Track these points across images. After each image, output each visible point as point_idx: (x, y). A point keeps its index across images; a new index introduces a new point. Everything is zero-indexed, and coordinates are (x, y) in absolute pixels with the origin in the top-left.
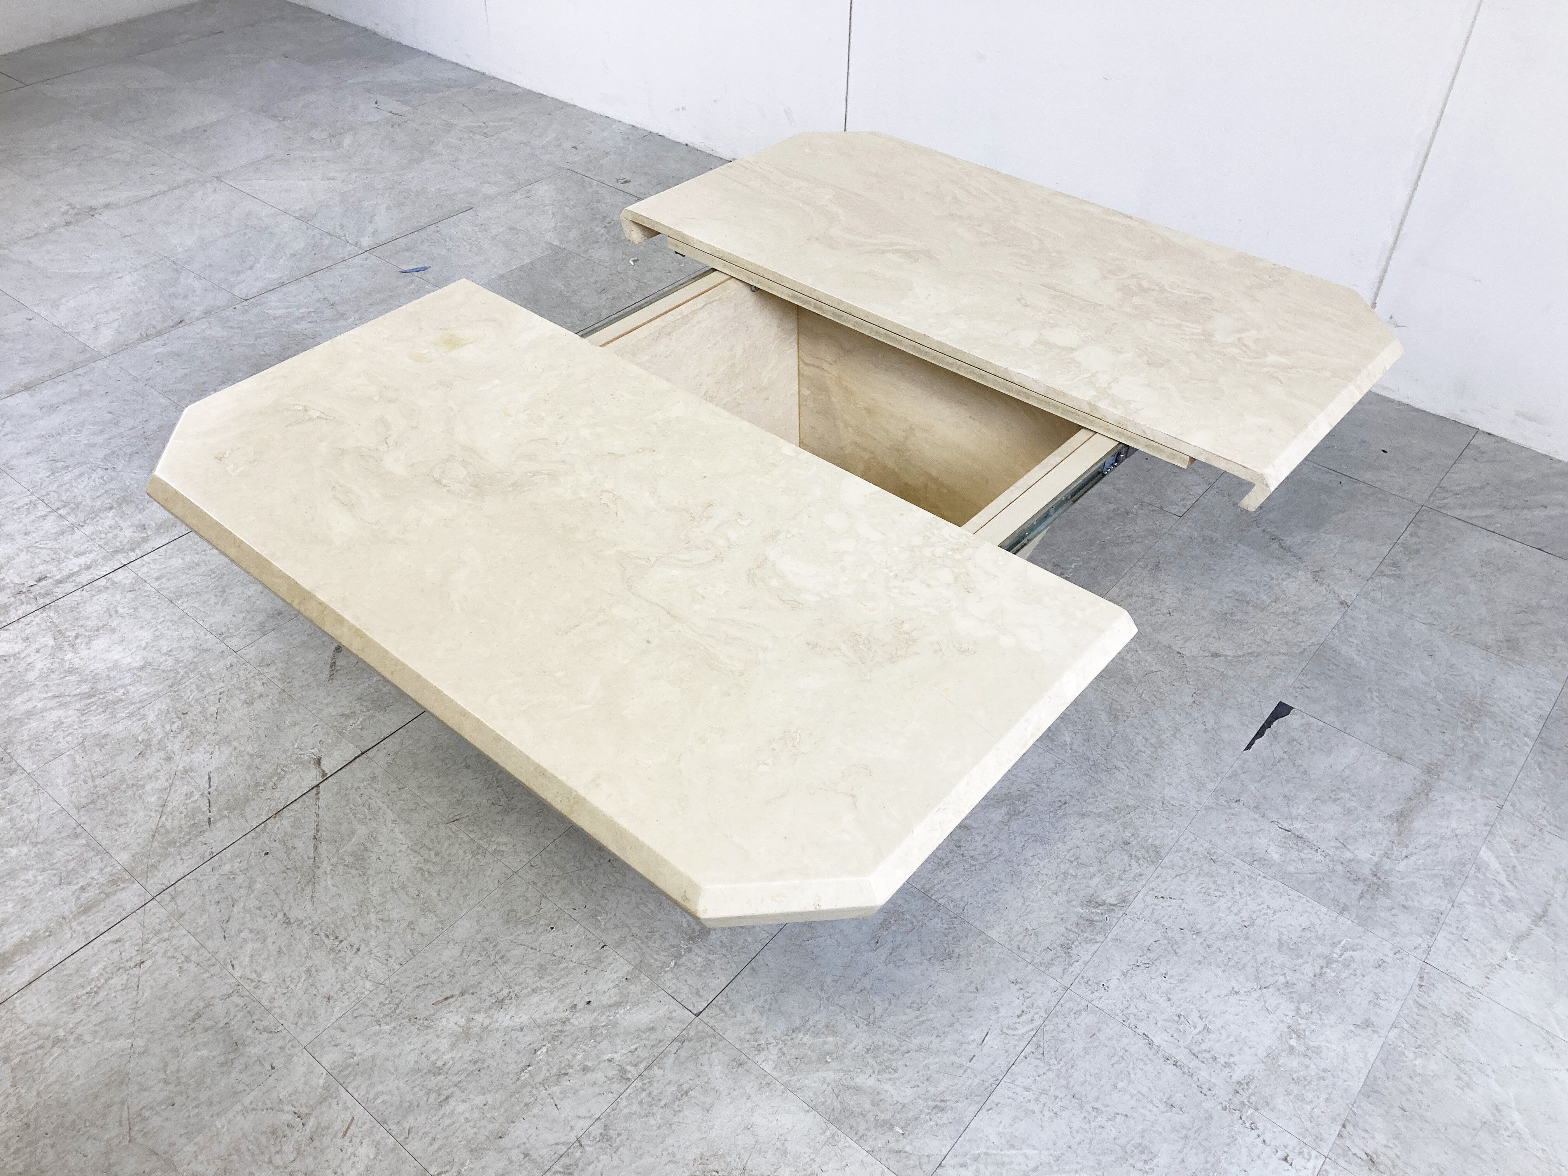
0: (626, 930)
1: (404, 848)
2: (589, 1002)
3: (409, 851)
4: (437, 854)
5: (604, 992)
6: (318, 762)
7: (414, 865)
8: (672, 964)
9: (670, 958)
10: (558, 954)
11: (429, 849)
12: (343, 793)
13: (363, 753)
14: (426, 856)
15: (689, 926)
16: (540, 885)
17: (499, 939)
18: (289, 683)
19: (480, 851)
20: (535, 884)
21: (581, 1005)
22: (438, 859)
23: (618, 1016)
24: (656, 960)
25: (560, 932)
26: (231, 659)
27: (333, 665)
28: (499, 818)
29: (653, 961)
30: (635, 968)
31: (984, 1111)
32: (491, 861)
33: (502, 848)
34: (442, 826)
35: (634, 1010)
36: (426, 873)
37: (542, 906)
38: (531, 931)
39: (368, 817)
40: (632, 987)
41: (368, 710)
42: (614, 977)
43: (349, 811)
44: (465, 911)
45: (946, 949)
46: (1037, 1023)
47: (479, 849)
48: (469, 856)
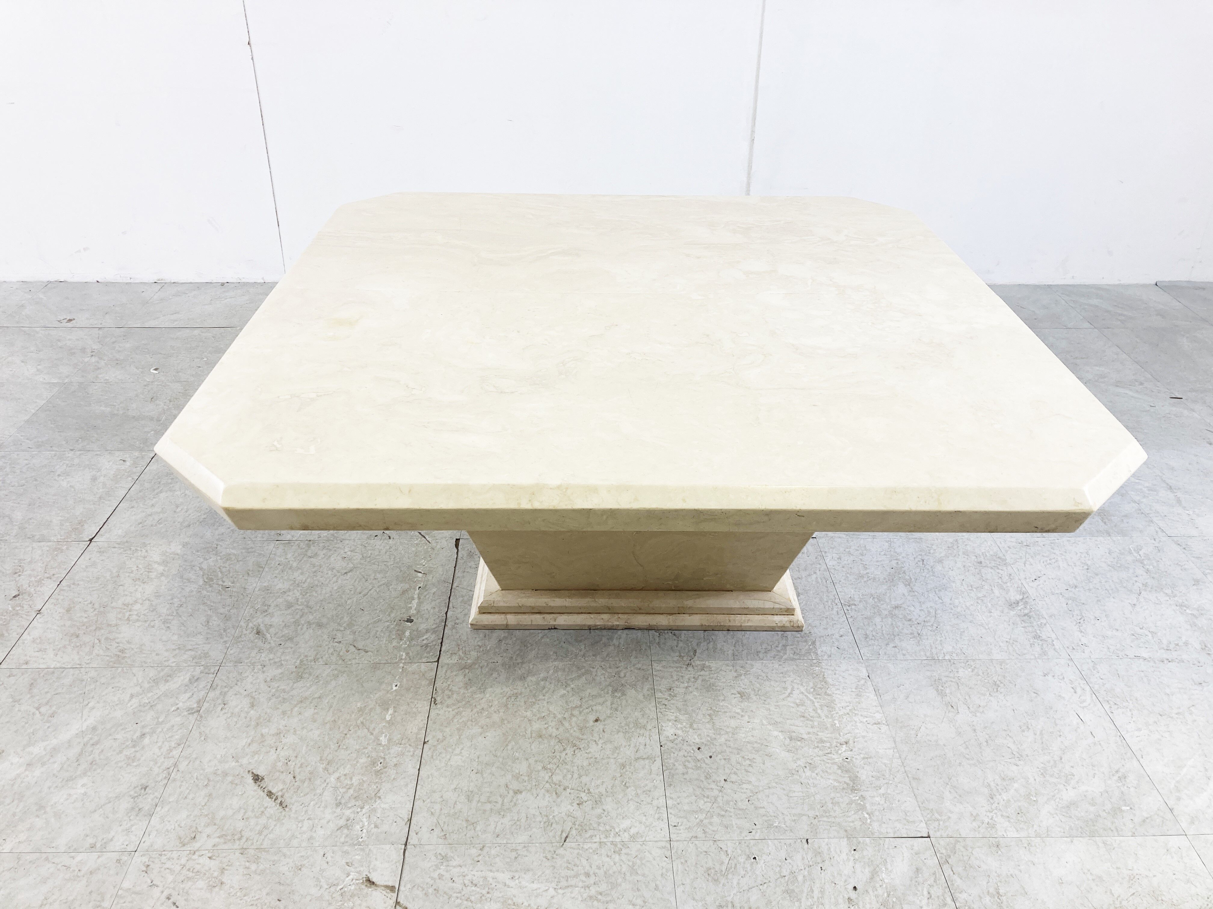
0: (804, 818)
1: (552, 892)
2: (855, 888)
3: (560, 891)
4: (588, 875)
5: (854, 872)
6: (370, 882)
7: (580, 899)
8: (866, 816)
9: (860, 812)
10: (784, 873)
11: (576, 876)
12: (431, 891)
13: (406, 845)
14: (581, 884)
15: (839, 782)
16: (700, 835)
17: (729, 899)
18: (240, 839)
19: (619, 846)
20: (696, 837)
21: (853, 895)
22: (592, 880)
23: (886, 881)
24: (853, 822)
25: (764, 857)
26: (138, 860)
27: (270, 794)
28: (599, 811)
29: (852, 824)
30: (848, 838)
31: (1141, 760)
32: (639, 846)
33: (633, 831)
34: (561, 851)
35: (889, 866)
36: (599, 897)
37: (724, 849)
38: (742, 873)
39: (484, 892)
40: (865, 853)
41: (362, 808)
42: (844, 856)
43: (459, 901)
44: (673, 899)
45: (989, 683)
46: (1087, 688)
47: (616, 845)
48: (617, 858)
